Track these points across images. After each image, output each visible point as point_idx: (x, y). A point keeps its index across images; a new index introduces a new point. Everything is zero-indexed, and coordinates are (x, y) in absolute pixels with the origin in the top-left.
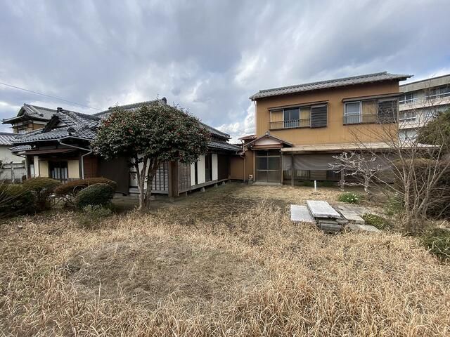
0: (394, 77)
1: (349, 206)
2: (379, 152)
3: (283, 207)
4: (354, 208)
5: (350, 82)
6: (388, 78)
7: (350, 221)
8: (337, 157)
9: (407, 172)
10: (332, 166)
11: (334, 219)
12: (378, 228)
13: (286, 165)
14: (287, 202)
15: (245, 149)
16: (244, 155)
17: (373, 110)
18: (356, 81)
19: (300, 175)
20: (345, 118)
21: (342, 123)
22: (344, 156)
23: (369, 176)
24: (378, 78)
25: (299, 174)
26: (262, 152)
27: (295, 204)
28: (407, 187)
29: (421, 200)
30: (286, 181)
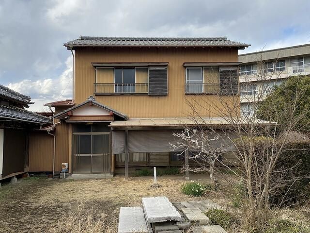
0: (233, 44)
1: (194, 200)
2: (219, 129)
3: (109, 212)
4: (199, 202)
5: (191, 44)
6: (227, 44)
7: (193, 222)
8: (178, 135)
9: (248, 153)
10: (174, 147)
11: (174, 222)
12: (224, 228)
13: (117, 145)
14: (116, 202)
15: (56, 122)
16: (54, 131)
17: (215, 78)
18: (197, 44)
19: (137, 160)
20: (187, 86)
21: (184, 92)
22: (186, 134)
23: (213, 158)
24: (218, 44)
25: (136, 158)
26: (83, 126)
27: (126, 205)
28: (248, 171)
29: (263, 187)
30: (118, 169)
